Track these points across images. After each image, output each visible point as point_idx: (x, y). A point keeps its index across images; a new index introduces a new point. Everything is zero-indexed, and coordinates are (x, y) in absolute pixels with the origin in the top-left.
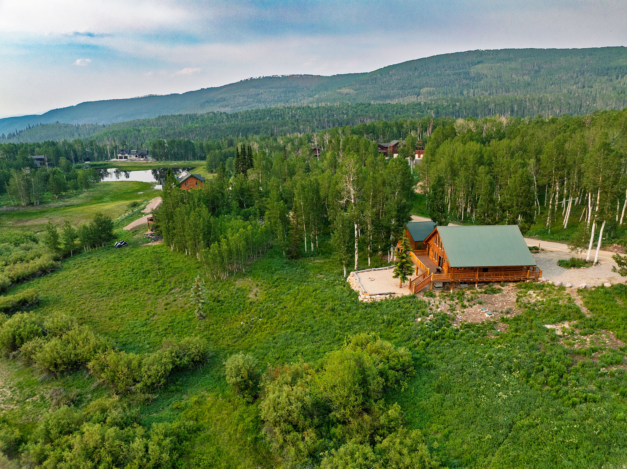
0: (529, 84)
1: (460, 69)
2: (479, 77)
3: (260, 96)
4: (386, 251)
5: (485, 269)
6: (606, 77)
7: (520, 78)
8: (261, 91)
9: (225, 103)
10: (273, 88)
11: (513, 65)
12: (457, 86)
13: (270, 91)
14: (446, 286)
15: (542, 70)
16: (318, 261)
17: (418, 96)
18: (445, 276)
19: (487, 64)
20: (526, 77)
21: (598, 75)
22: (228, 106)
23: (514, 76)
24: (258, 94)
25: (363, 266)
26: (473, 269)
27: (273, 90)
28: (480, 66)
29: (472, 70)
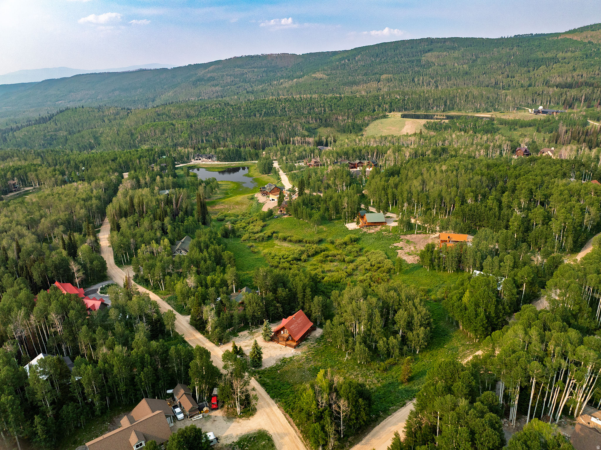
0: (466, 73)
1: (413, 56)
2: (429, 64)
3: (245, 76)
4: (354, 218)
5: (375, 223)
6: (526, 69)
7: (461, 67)
8: (245, 71)
9: (215, 82)
10: (255, 68)
11: (456, 54)
12: (410, 73)
13: (253, 71)
14: (367, 226)
15: (479, 60)
16: (337, 221)
17: (378, 82)
18: (367, 224)
19: (435, 53)
20: (465, 66)
21: (520, 65)
22: (218, 85)
23: (456, 65)
24: (243, 74)
25: (348, 223)
26: (372, 223)
27: (256, 70)
28: (429, 54)
29: (423, 58)
